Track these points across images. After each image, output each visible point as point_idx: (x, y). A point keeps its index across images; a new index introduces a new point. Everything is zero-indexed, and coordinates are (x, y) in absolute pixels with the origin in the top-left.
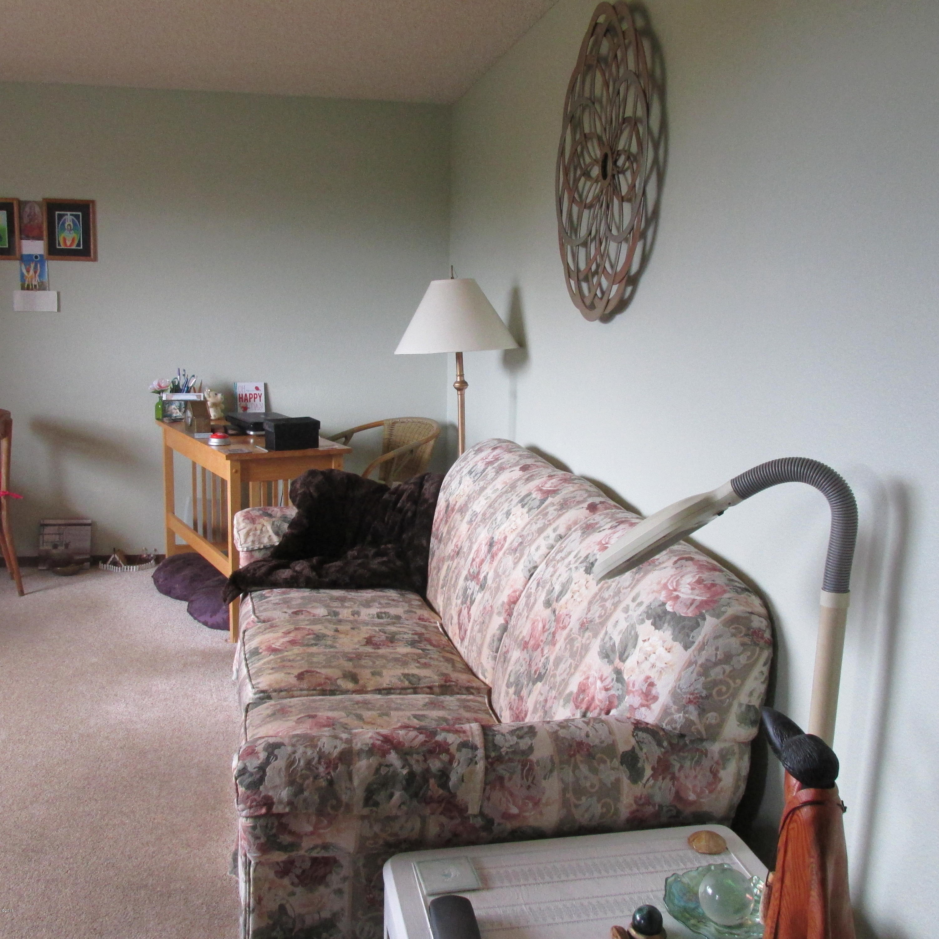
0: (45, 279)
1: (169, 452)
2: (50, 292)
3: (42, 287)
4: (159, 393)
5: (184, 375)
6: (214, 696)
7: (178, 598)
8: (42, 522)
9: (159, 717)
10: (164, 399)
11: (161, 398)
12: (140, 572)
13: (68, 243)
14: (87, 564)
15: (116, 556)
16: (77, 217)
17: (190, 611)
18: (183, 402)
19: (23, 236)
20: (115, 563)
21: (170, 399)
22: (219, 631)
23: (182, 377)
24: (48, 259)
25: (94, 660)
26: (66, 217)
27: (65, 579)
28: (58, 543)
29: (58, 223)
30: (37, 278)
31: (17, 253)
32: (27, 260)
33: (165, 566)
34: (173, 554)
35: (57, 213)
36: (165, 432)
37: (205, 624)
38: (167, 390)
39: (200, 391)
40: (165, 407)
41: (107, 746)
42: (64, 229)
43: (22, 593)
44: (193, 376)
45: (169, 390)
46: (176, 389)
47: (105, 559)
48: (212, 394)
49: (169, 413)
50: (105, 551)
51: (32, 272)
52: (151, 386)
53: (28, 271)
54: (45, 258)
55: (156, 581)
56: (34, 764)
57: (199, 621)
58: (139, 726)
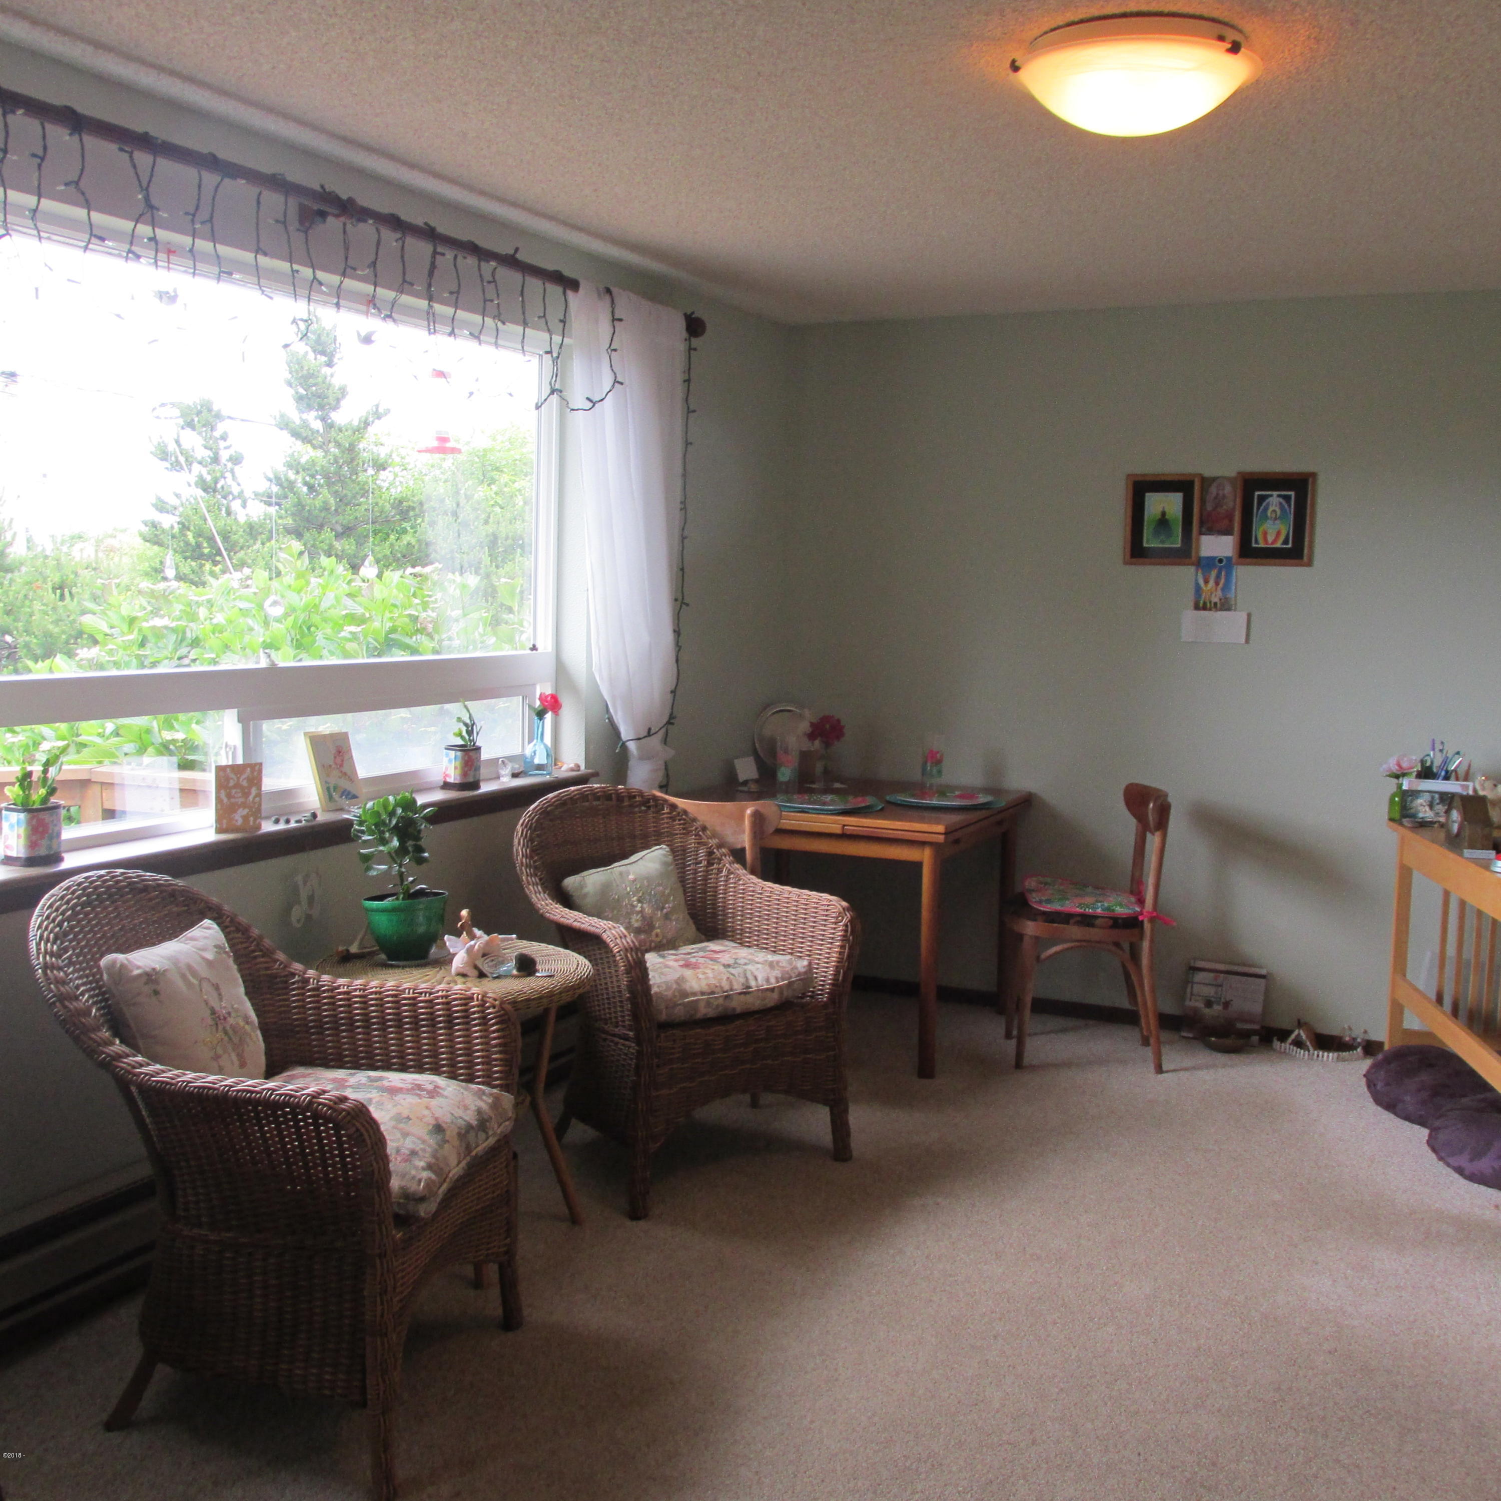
0: (1231, 595)
1: (1405, 874)
2: (1237, 613)
3: (1225, 605)
4: (1397, 777)
5: (1441, 751)
6: (1483, 1300)
7: (1408, 1118)
8: (1192, 965)
9: (1390, 1316)
10: (1405, 787)
11: (1400, 786)
12: (1341, 1065)
13: (1270, 539)
14: (1255, 1039)
15: (1302, 1033)
16: (1287, 498)
17: (1432, 1144)
18: (1437, 796)
19: (1204, 530)
20: (1299, 1044)
21: (1414, 788)
22: (1483, 1188)
23: (1438, 754)
24: (1238, 564)
25: (1277, 1197)
26: (1270, 499)
27: (1222, 1058)
28: (1213, 999)
29: (1258, 508)
30: (1219, 593)
31: (1193, 554)
32: (1207, 564)
33: (1388, 1060)
34: (1398, 1043)
35: (1257, 493)
36: (1403, 841)
37: (1460, 1171)
38: (1411, 773)
39: (1466, 779)
40: (1406, 801)
41: (1307, 1343)
42: (1266, 518)
43: (1159, 1069)
44: (1458, 753)
45: (1414, 774)
46: (1426, 773)
47: (1283, 1035)
48: (1489, 784)
49: (1412, 811)
50: (1284, 1023)
51: (1212, 583)
52: (1385, 766)
53: (1206, 582)
54: (1234, 560)
55: (1371, 1085)
56: (1194, 1345)
57: (1448, 1165)
58: (1356, 1323)
